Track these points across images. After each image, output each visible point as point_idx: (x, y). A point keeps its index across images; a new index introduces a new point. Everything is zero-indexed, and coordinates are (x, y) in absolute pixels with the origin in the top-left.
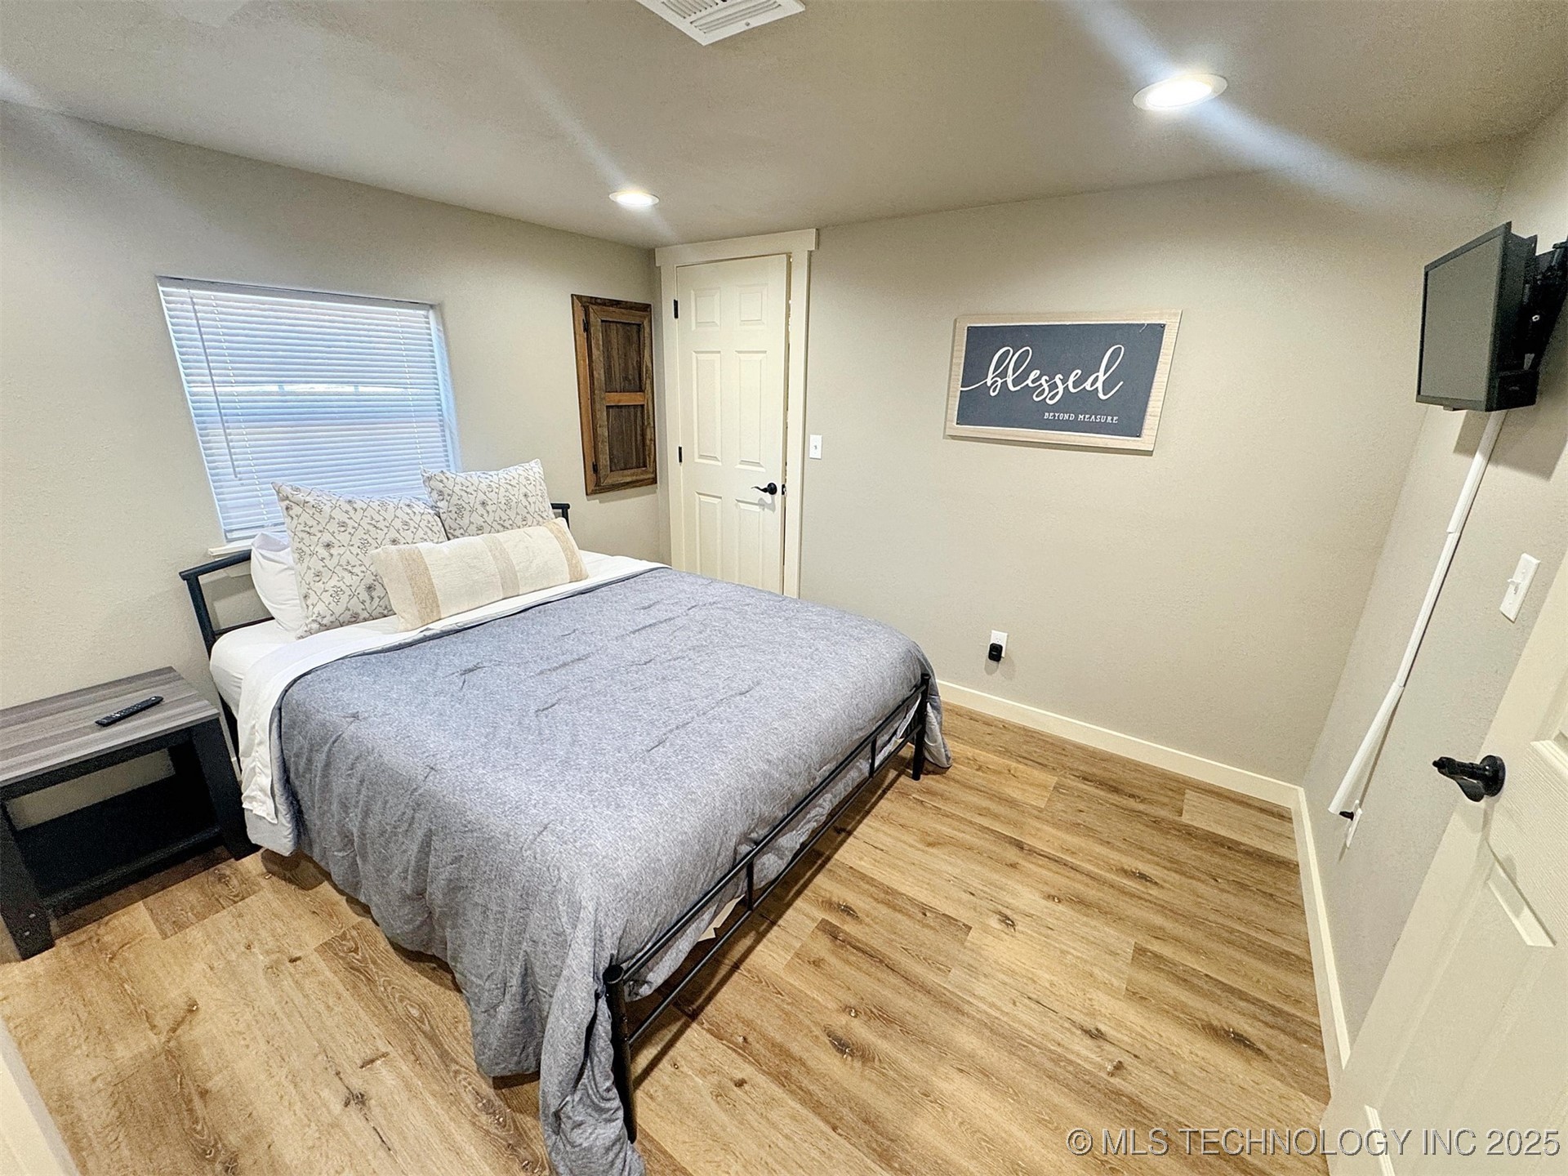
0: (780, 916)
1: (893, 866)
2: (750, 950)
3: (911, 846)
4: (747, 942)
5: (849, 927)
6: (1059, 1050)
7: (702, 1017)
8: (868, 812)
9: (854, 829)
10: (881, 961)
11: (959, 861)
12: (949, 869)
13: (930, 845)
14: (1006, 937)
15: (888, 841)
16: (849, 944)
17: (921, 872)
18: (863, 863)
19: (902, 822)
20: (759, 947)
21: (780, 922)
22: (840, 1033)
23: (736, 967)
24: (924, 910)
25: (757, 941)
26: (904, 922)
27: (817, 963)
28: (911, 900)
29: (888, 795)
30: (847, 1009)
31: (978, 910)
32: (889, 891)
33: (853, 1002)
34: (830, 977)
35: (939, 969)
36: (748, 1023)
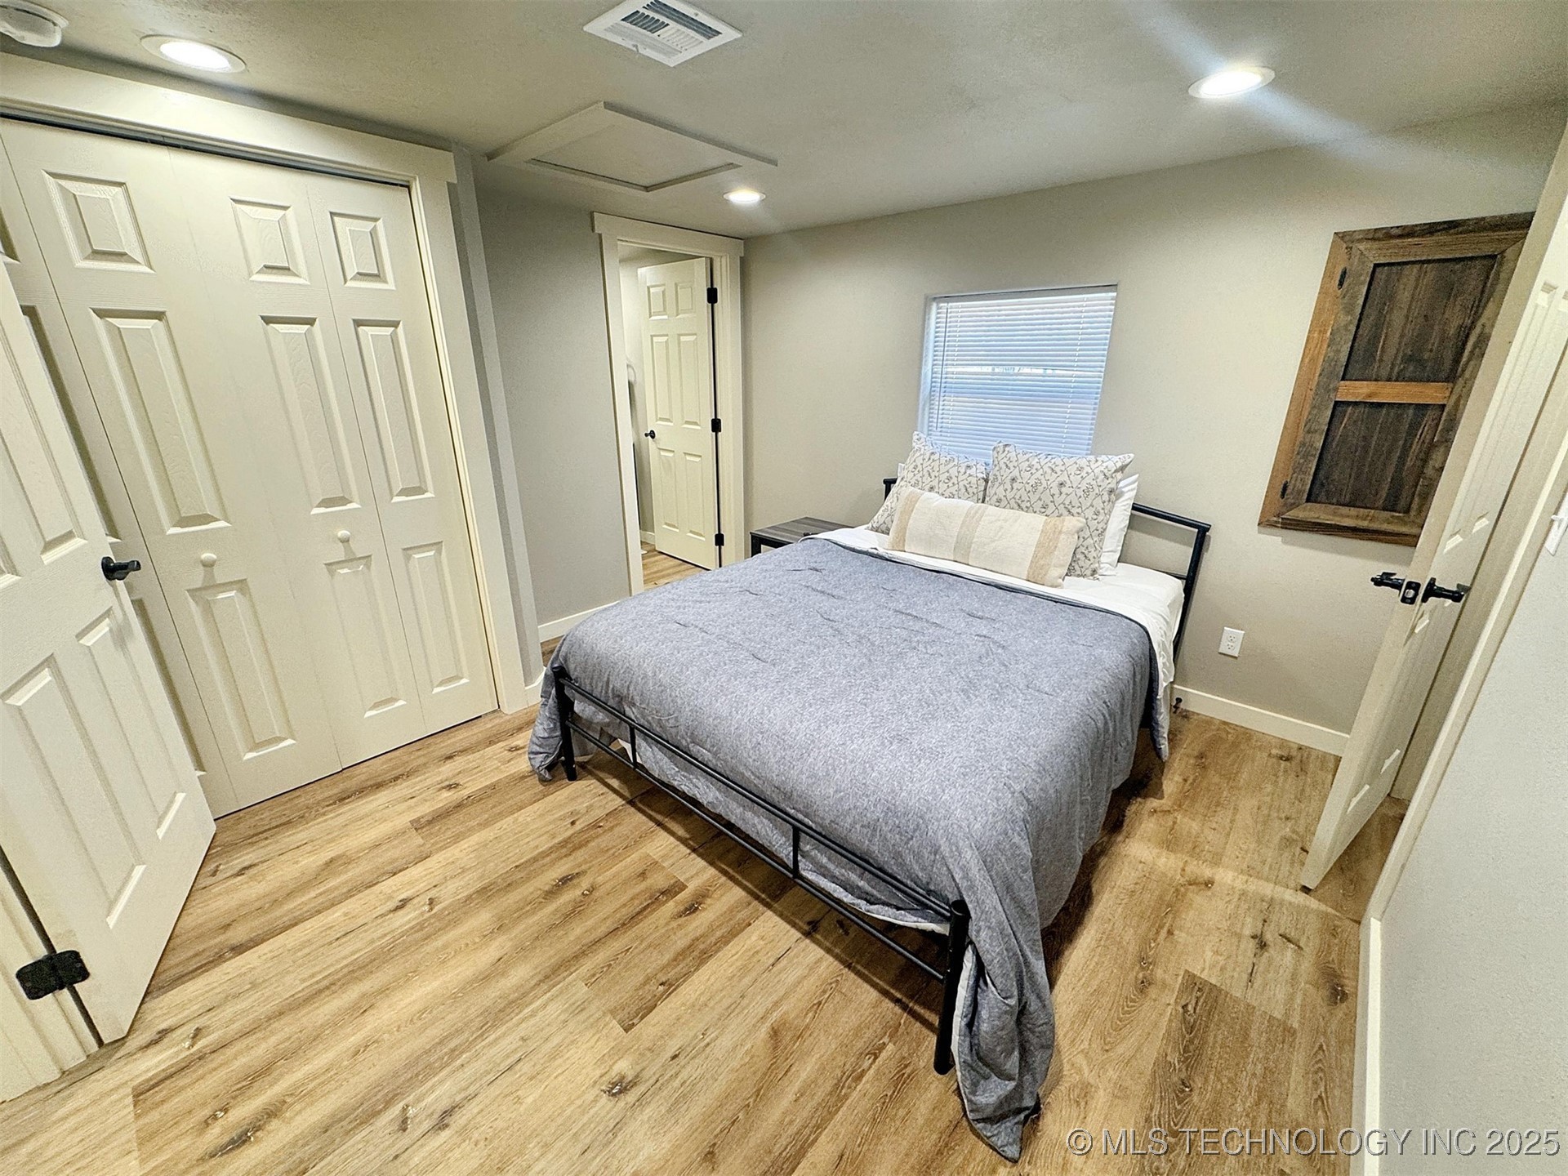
0: (701, 855)
1: (744, 970)
2: (672, 833)
3: (776, 1004)
4: (681, 832)
5: (671, 907)
6: (459, 1062)
7: (628, 806)
8: (849, 966)
9: (815, 942)
10: (624, 924)
11: (735, 1064)
12: (726, 1041)
13: (775, 1033)
14: (598, 1073)
15: (791, 977)
16: (652, 903)
17: (726, 1002)
18: (754, 938)
19: (828, 1008)
20: (672, 839)
21: (693, 855)
22: (575, 881)
23: (659, 824)
24: (670, 986)
25: (679, 839)
26: (657, 960)
27: (643, 875)
28: (687, 975)
29: (888, 1004)
30: (592, 889)
31: (648, 1054)
32: (704, 957)
33: (596, 894)
34: (625, 883)
35: (594, 975)
36: (611, 829)
